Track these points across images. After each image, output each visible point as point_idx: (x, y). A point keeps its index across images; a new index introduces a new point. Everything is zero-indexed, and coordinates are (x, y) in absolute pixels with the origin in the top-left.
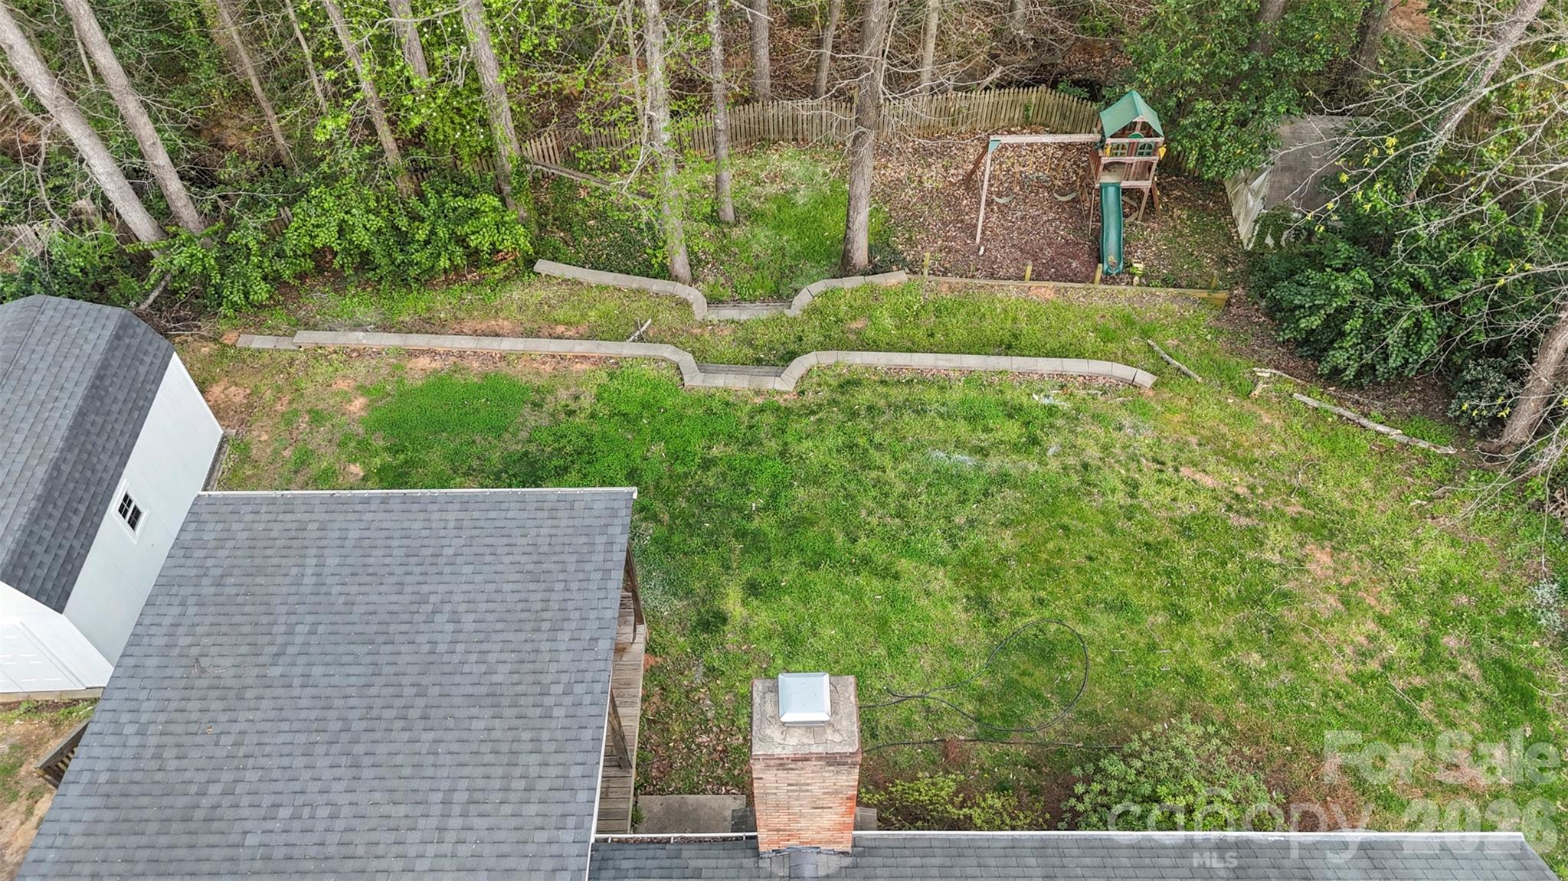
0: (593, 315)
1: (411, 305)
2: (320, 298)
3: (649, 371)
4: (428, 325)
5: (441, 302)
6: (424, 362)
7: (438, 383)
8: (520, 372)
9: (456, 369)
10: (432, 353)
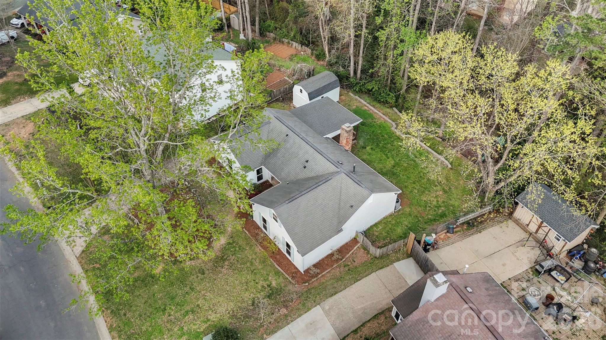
0: (393, 117)
1: (375, 103)
2: (366, 97)
3: (389, 124)
4: (373, 106)
5: (378, 105)
6: (366, 108)
7: (365, 110)
8: (374, 115)
9: (369, 111)
10: (368, 107)
